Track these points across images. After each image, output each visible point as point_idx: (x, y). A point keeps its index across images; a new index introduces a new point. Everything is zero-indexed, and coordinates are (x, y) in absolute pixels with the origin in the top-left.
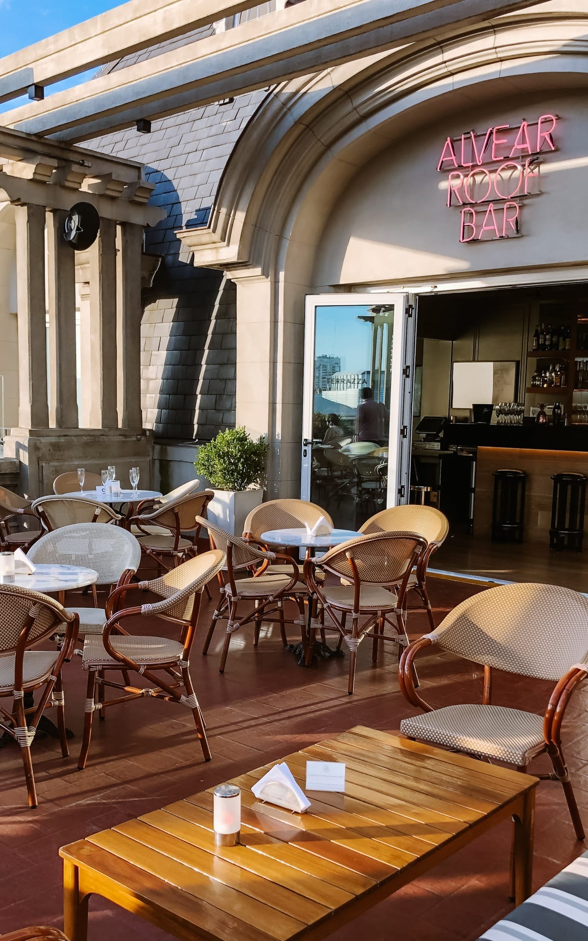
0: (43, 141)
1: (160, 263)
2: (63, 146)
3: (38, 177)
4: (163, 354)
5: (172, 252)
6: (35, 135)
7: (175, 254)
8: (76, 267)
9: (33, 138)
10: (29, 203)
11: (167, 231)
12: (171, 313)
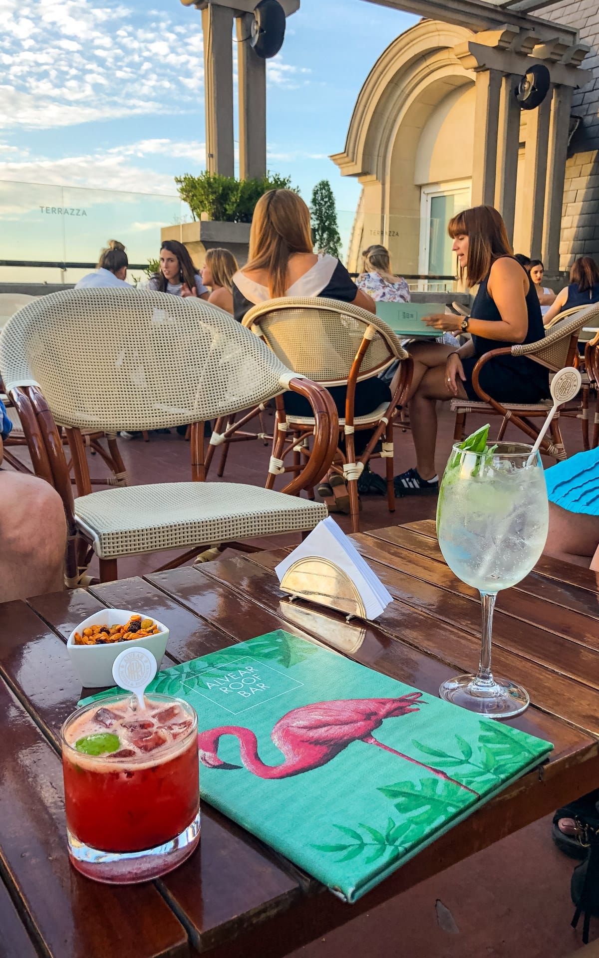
0: (506, 11)
1: (578, 124)
2: (520, 15)
3: (502, 44)
4: (579, 205)
5: (592, 112)
6: (501, 6)
7: (594, 114)
8: (521, 127)
9: (499, 9)
10: (491, 69)
11: (586, 94)
12: (589, 168)
